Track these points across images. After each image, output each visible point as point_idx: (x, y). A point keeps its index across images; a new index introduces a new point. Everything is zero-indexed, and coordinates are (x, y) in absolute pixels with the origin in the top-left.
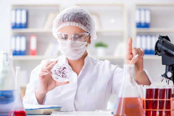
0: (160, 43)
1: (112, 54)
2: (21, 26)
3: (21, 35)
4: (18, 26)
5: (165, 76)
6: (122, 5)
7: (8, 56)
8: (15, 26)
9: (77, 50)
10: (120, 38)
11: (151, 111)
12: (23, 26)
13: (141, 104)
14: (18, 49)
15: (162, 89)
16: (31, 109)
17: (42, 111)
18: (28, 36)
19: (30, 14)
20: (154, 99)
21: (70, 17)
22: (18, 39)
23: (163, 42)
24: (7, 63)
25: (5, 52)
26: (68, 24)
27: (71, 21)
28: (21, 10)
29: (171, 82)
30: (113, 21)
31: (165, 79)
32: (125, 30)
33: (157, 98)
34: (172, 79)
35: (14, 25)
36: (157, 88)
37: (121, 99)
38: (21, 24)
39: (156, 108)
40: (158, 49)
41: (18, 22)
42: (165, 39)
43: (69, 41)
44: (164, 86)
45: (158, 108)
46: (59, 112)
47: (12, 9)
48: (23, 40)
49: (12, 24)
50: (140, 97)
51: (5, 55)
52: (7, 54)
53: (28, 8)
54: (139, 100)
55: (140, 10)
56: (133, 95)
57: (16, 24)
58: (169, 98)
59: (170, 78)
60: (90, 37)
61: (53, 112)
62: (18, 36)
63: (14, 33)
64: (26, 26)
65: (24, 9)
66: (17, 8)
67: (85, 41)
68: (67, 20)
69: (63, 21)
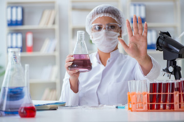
0: (161, 39)
2: (17, 23)
3: (17, 32)
4: (14, 23)
5: (167, 70)
6: (117, 1)
8: (11, 24)
9: (111, 39)
11: (154, 105)
12: (19, 23)
15: (165, 84)
18: (24, 33)
19: (26, 11)
20: (157, 93)
21: (103, 9)
22: (14, 36)
23: (164, 38)
25: (13, 50)
26: (102, 15)
27: (104, 12)
28: (17, 7)
29: (173, 76)
31: (166, 74)
33: (161, 92)
34: (173, 73)
35: (10, 22)
36: (160, 82)
38: (17, 21)
39: (160, 102)
40: (159, 45)
41: (14, 19)
42: (165, 35)
43: (103, 31)
44: (167, 80)
45: (162, 101)
47: (8, 7)
48: (20, 36)
49: (8, 21)
53: (24, 5)
55: (135, 5)
57: (11, 21)
58: (172, 91)
59: (171, 73)
60: (121, 31)
62: (14, 33)
63: (10, 30)
64: (22, 23)
65: (20, 6)
66: (12, 5)
67: (118, 32)
68: (100, 12)
69: (97, 13)
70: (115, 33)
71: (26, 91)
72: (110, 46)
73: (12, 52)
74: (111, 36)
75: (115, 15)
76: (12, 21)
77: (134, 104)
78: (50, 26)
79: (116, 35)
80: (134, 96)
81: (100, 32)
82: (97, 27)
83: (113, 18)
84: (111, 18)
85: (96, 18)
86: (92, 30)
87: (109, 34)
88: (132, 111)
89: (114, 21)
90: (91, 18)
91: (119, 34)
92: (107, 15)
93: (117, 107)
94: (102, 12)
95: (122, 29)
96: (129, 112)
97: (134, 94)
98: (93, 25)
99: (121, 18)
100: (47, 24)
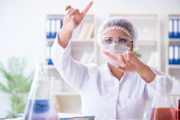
6: (156, 16)
10: (154, 48)
13: (174, 115)
16: (66, 119)
21: (116, 22)
24: (42, 73)
26: (114, 28)
27: (116, 25)
28: (56, 20)
30: (146, 31)
32: (158, 40)
35: (49, 35)
37: (154, 109)
41: (53, 31)
47: (48, 19)
49: (47, 33)
50: (172, 108)
52: (42, 65)
53: (61, 18)
54: (172, 110)
55: (173, 20)
56: (165, 105)
57: (50, 33)
60: (133, 45)
65: (58, 19)
66: (51, 18)
67: (128, 46)
68: (112, 24)
69: (109, 25)
70: (126, 47)
74: (122, 50)
75: (127, 28)
78: (88, 39)
79: (126, 49)
81: (111, 45)
83: (125, 31)
84: (122, 31)
85: (107, 30)
86: (103, 43)
87: (118, 47)
89: (126, 35)
90: (103, 29)
91: (129, 48)
92: (119, 28)
94: (114, 24)
95: (134, 43)
98: (105, 37)
99: (133, 32)
100: (86, 37)
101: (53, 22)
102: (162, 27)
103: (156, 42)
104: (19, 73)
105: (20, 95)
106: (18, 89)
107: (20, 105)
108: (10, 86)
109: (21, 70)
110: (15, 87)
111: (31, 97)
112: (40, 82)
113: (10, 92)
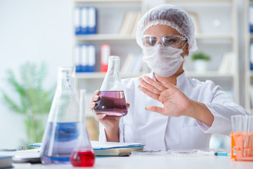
1: (216, 69)
2: (88, 31)
3: (88, 43)
7: (70, 75)
8: (80, 31)
9: (168, 59)
10: (228, 47)
12: (91, 30)
14: (84, 63)
16: (102, 149)
17: (117, 151)
18: (97, 45)
19: (101, 13)
21: (160, 14)
22: (84, 49)
24: (67, 84)
25: (66, 69)
26: (156, 23)
27: (161, 19)
28: (88, 8)
30: (217, 23)
32: (234, 35)
35: (78, 30)
38: (88, 28)
41: (84, 25)
43: (157, 47)
46: (140, 153)
47: (76, 7)
48: (91, 50)
49: (76, 28)
51: (65, 73)
52: (67, 72)
53: (98, 6)
60: (187, 45)
61: (132, 152)
62: (84, 44)
63: (79, 41)
64: (95, 31)
65: (91, 7)
67: (180, 48)
68: (155, 17)
69: (151, 19)
70: (176, 50)
71: (81, 128)
72: (167, 69)
73: (63, 71)
74: (169, 54)
75: (176, 22)
76: (80, 28)
77: (239, 149)
79: (177, 52)
80: (240, 138)
81: (154, 48)
82: (150, 40)
84: (169, 27)
85: (148, 26)
87: (165, 51)
88: (236, 160)
89: (175, 32)
90: (143, 25)
92: (165, 23)
93: (216, 154)
94: (157, 18)
96: (232, 162)
97: (239, 135)
98: (145, 35)
101: (84, 12)
102: (241, 16)
103: (231, 39)
104: (36, 85)
105: (38, 117)
106: (35, 107)
107: (39, 131)
108: (24, 104)
109: (40, 81)
110: (31, 104)
111: (52, 118)
112: (65, 97)
113: (23, 112)
